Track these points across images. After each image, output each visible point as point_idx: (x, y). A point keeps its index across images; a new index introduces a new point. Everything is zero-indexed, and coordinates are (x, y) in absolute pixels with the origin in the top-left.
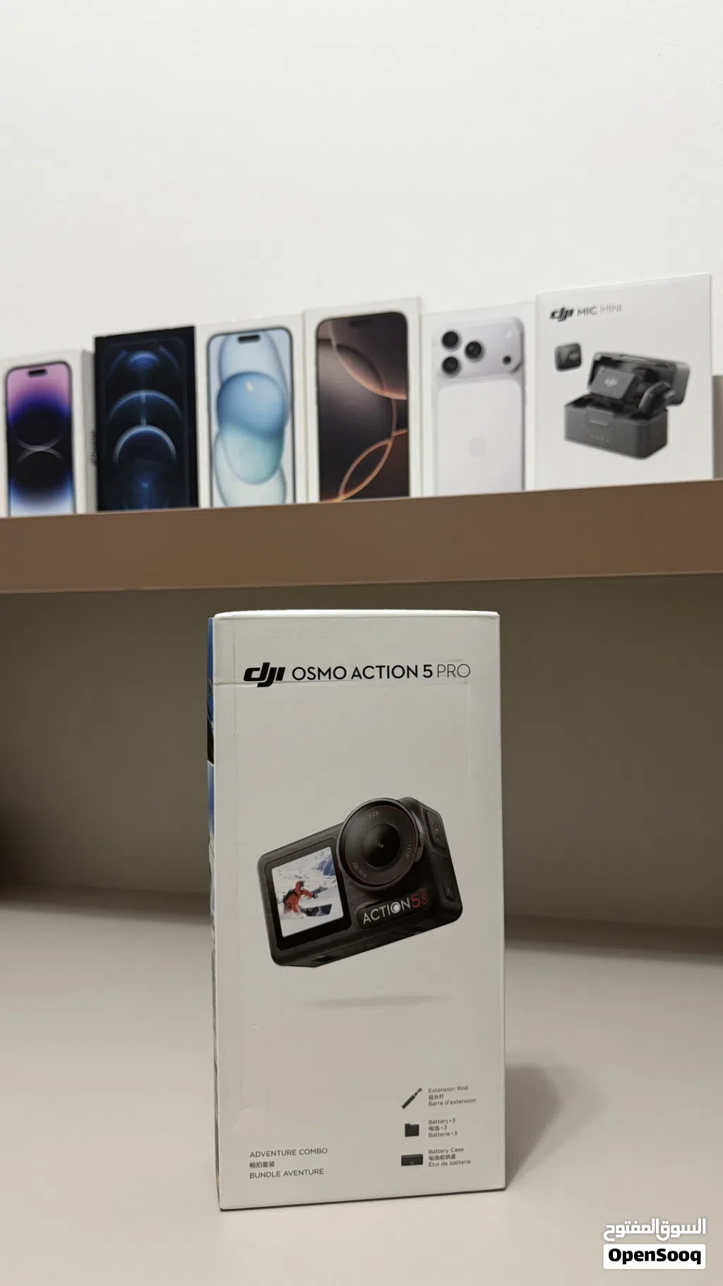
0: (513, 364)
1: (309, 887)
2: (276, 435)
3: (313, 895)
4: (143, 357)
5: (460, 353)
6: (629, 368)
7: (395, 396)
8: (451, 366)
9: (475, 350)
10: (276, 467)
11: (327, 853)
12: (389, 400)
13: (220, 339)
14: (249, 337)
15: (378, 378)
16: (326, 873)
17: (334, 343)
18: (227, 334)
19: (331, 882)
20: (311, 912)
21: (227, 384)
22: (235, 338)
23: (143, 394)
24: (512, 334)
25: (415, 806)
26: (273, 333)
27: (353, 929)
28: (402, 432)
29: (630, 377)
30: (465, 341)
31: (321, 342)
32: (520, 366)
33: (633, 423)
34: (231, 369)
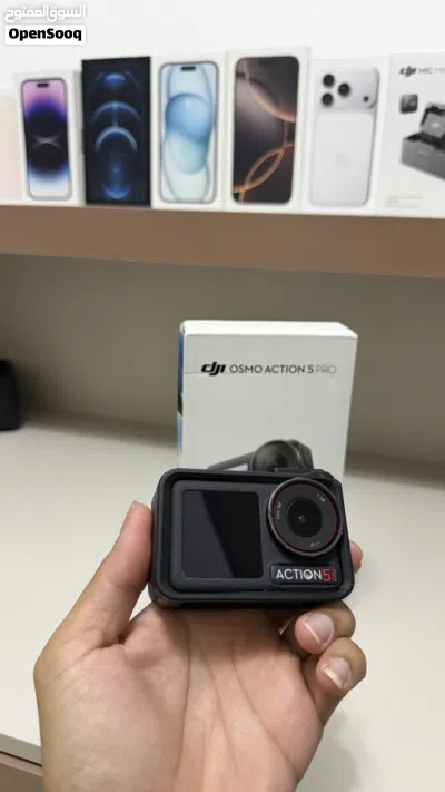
0: (370, 102)
2: (204, 140)
4: (115, 77)
5: (334, 91)
7: (287, 118)
8: (327, 100)
9: (345, 90)
10: (204, 162)
11: (244, 466)
12: (282, 122)
13: (168, 67)
14: (188, 67)
15: (276, 105)
17: (248, 76)
18: (174, 64)
21: (172, 101)
22: (178, 68)
23: (115, 105)
24: (372, 80)
25: (296, 444)
26: (205, 66)
28: (290, 145)
30: (338, 82)
31: (239, 75)
32: (374, 105)
34: (175, 90)
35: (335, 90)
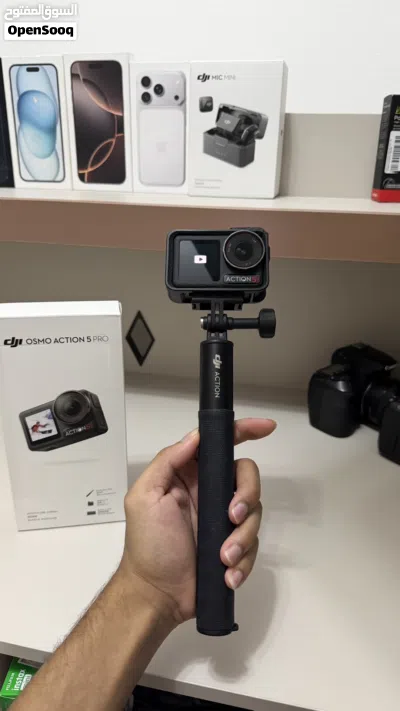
0: (180, 100)
1: (42, 423)
2: (52, 130)
3: (44, 426)
6: (237, 114)
7: (116, 113)
8: (146, 98)
9: (159, 90)
10: (53, 149)
11: (48, 411)
12: (112, 115)
13: (16, 68)
14: (33, 69)
15: (106, 101)
16: (49, 418)
17: (81, 77)
18: (20, 65)
19: (51, 422)
20: (44, 433)
21: (22, 97)
22: (25, 68)
24: (179, 82)
25: (86, 393)
26: (46, 67)
27: (62, 438)
28: (120, 135)
29: (237, 120)
30: (154, 84)
31: (74, 76)
32: (183, 102)
33: (237, 147)
34: (24, 88)
35: (152, 90)
